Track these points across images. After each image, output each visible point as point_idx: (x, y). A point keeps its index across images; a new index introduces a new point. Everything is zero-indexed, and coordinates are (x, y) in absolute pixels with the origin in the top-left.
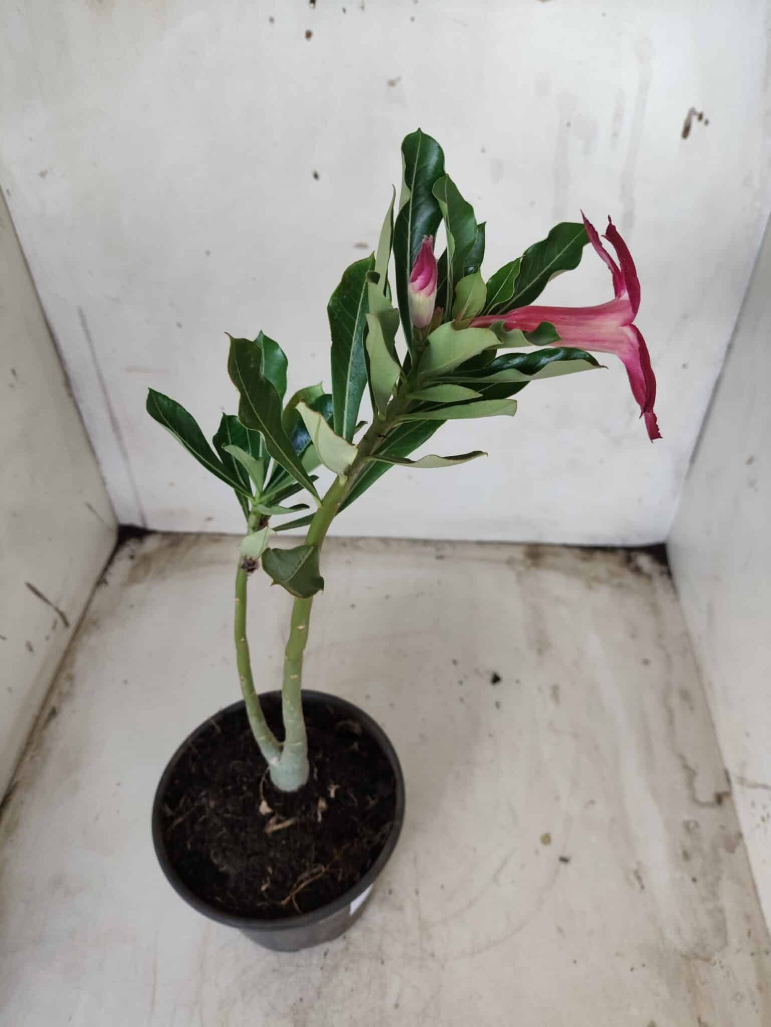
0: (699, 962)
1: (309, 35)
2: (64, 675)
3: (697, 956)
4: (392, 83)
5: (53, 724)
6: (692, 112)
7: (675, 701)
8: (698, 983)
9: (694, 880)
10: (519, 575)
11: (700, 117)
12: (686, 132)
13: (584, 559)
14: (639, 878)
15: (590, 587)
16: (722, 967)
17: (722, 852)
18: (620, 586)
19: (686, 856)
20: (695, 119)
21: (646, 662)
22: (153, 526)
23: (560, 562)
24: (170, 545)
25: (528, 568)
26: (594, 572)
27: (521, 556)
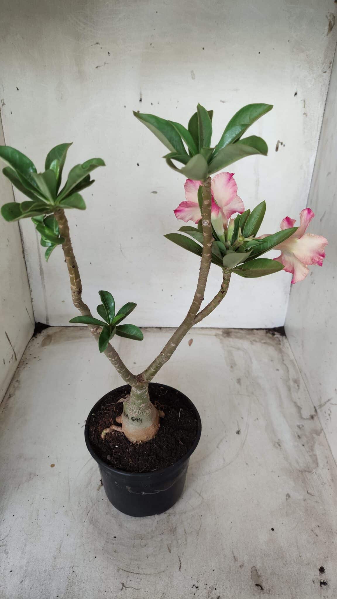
0: (307, 473)
2: (15, 380)
3: (306, 471)
5: (12, 399)
6: (279, 142)
7: (291, 383)
8: (306, 480)
9: (303, 445)
10: (221, 339)
11: (282, 144)
12: (277, 149)
13: (249, 334)
14: (279, 445)
15: (252, 344)
16: (316, 474)
17: (315, 435)
18: (265, 343)
19: (299, 437)
20: (280, 144)
21: (278, 370)
22: (51, 324)
23: (239, 335)
24: (61, 331)
25: (225, 337)
26: (254, 339)
27: (221, 333)
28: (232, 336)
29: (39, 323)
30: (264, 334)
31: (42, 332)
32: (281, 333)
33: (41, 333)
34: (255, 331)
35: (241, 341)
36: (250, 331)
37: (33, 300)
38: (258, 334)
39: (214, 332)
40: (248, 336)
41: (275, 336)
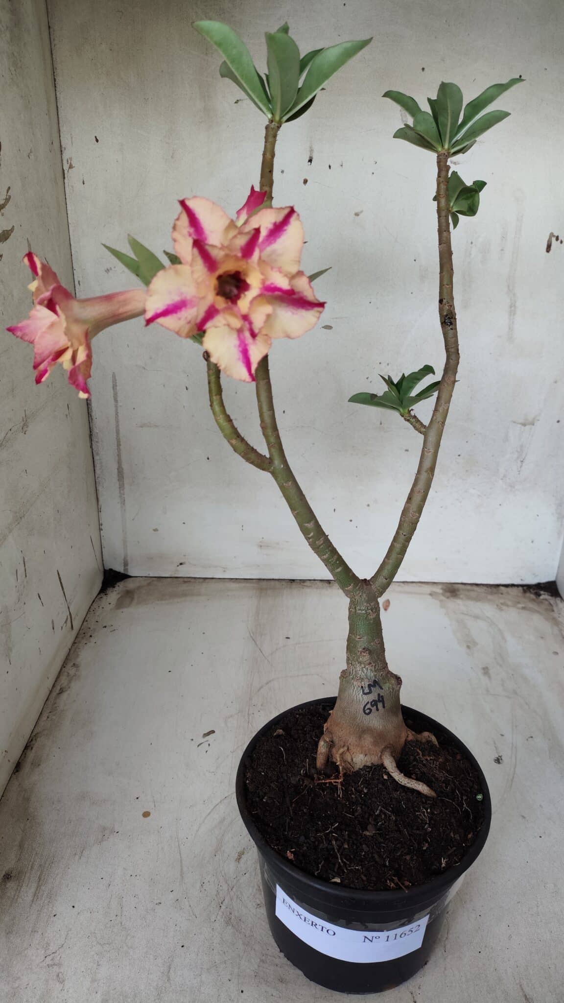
1: (305, 181)
2: (70, 664)
4: (357, 214)
6: (552, 235)
11: (557, 238)
12: (549, 248)
13: (492, 593)
15: (501, 610)
18: (524, 608)
20: (554, 239)
22: (132, 572)
23: (473, 594)
24: (149, 584)
25: (448, 598)
26: (502, 601)
27: (440, 591)
28: (461, 596)
29: (111, 570)
30: (520, 594)
31: (116, 586)
32: (550, 593)
33: (114, 587)
34: (502, 588)
35: (479, 604)
36: (494, 590)
37: (102, 527)
38: (508, 593)
39: (428, 589)
40: (490, 597)
41: (542, 597)
